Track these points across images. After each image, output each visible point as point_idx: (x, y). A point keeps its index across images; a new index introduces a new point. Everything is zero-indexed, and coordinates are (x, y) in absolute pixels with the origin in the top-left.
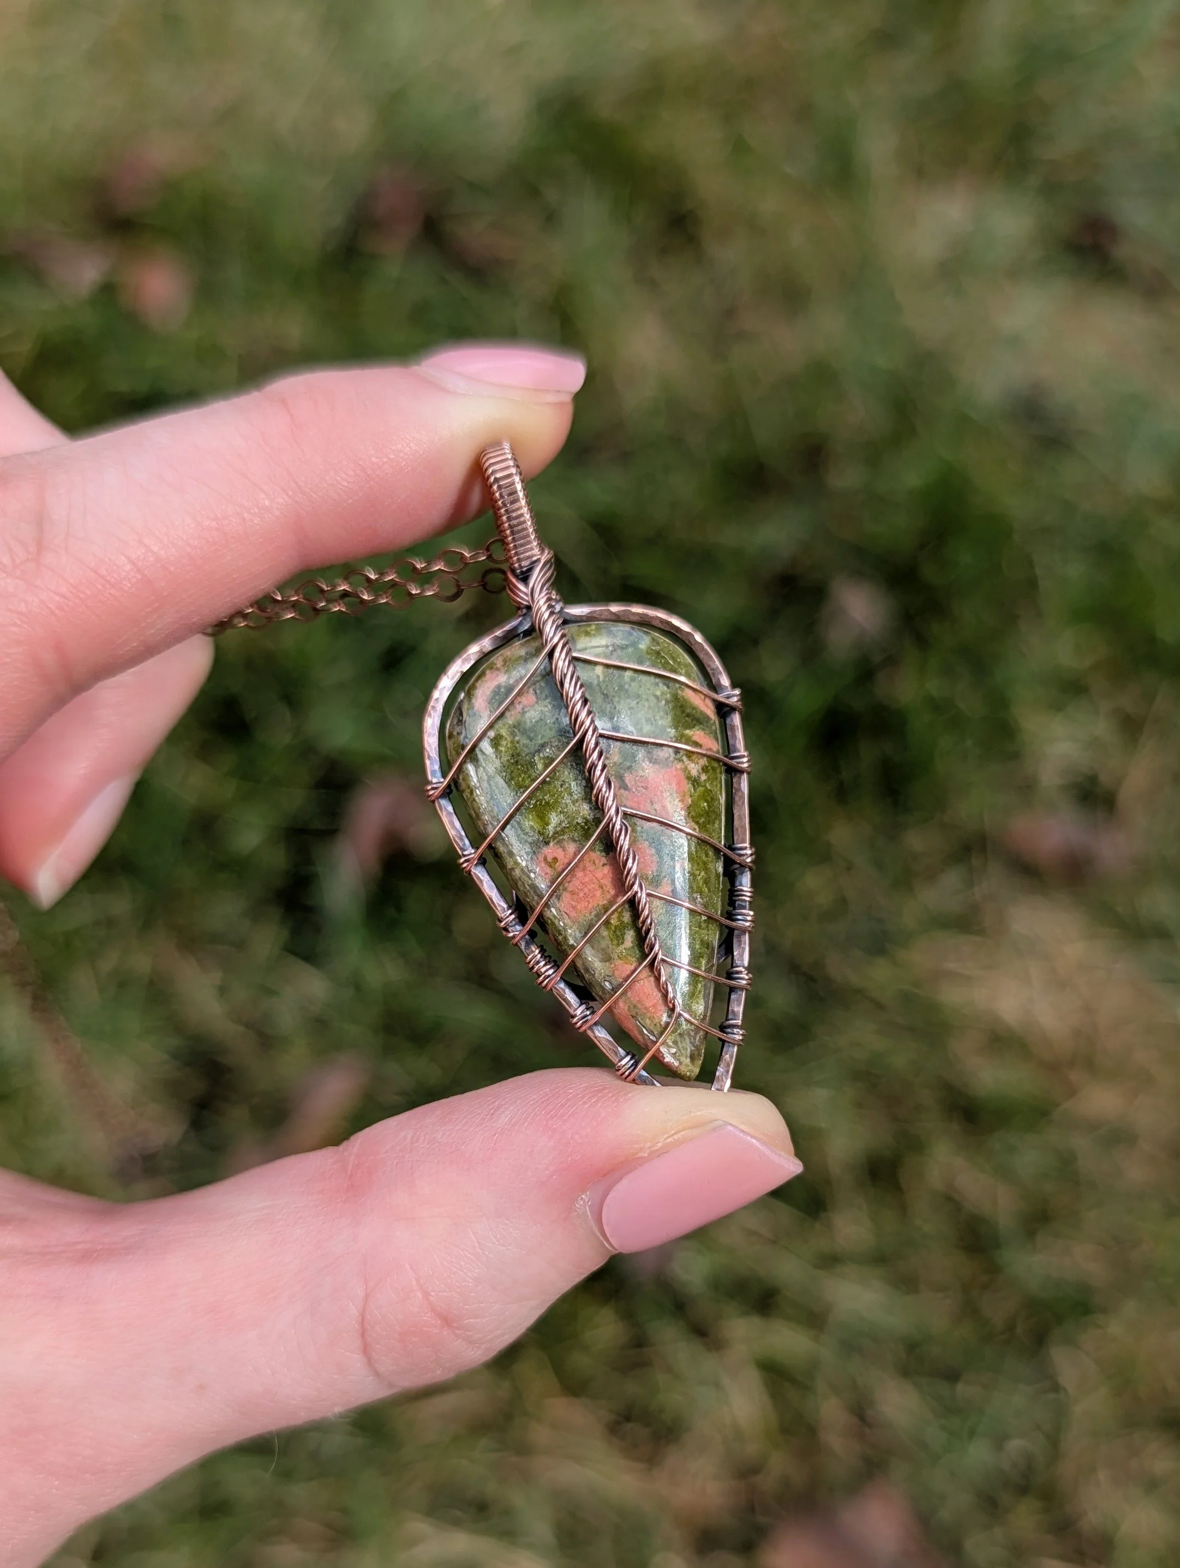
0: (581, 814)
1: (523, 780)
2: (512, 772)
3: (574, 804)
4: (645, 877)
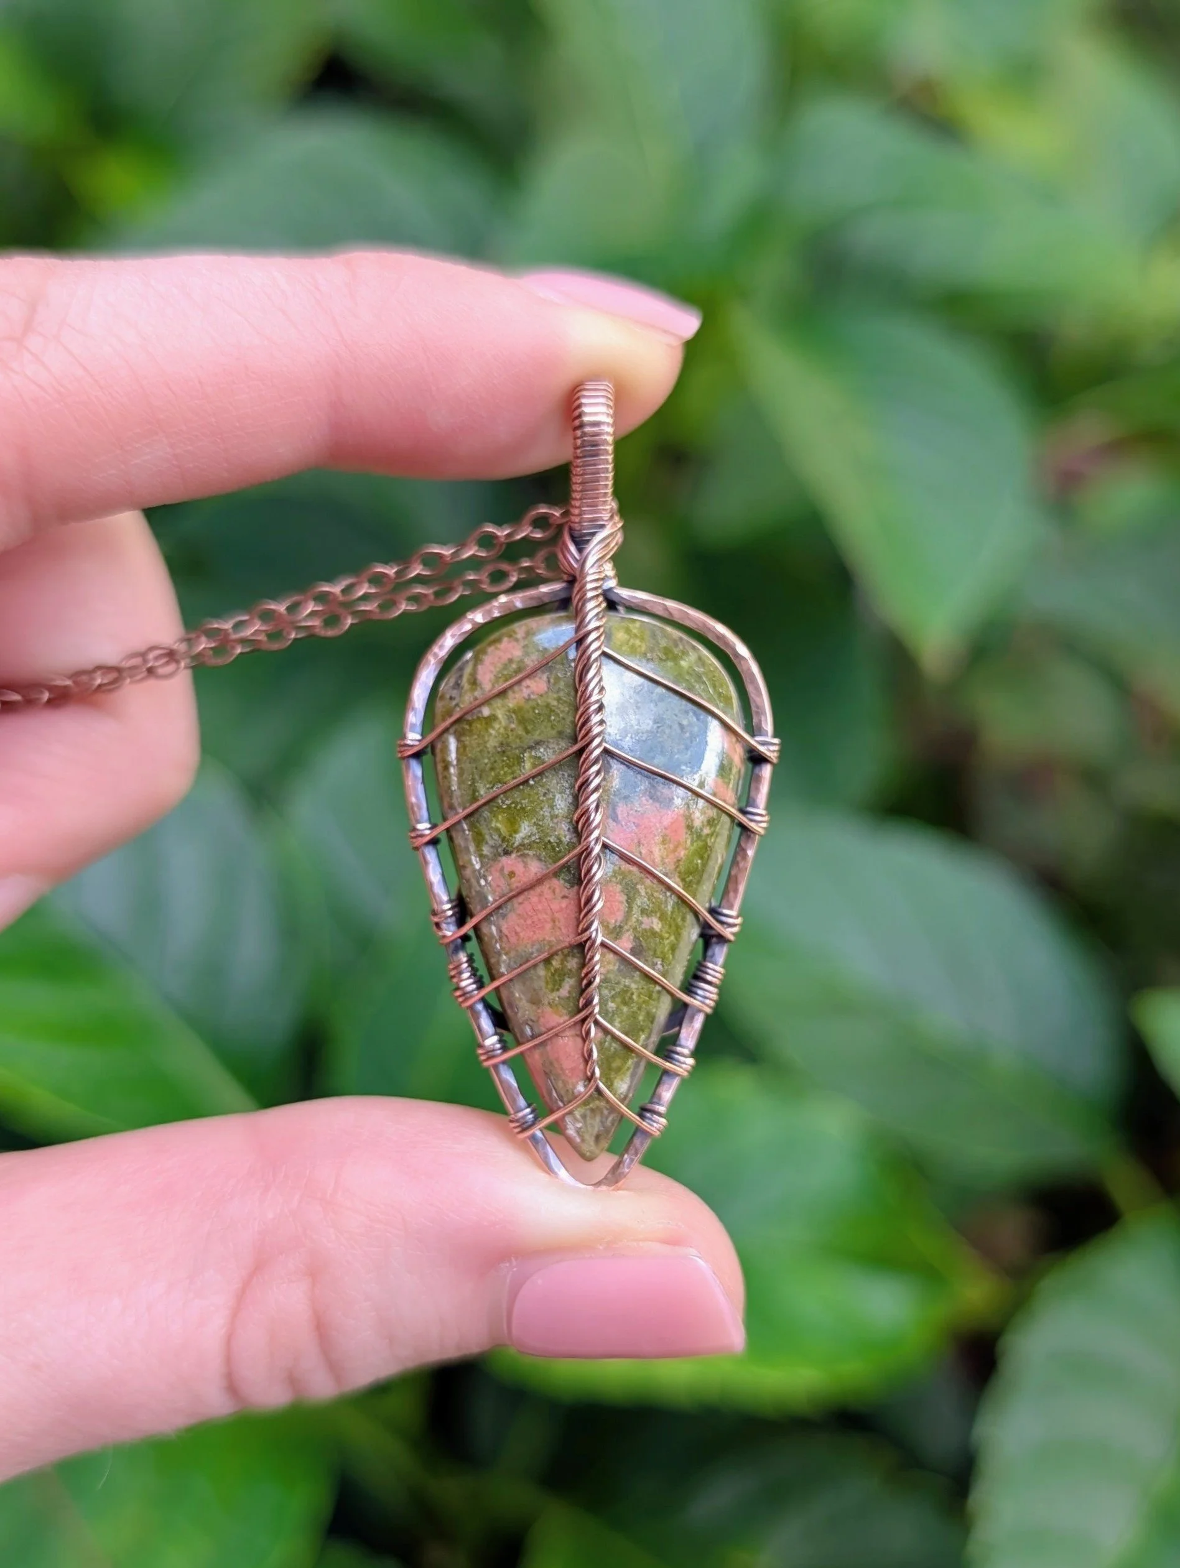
0: (556, 833)
1: (505, 774)
2: (495, 762)
3: (552, 820)
4: (605, 924)
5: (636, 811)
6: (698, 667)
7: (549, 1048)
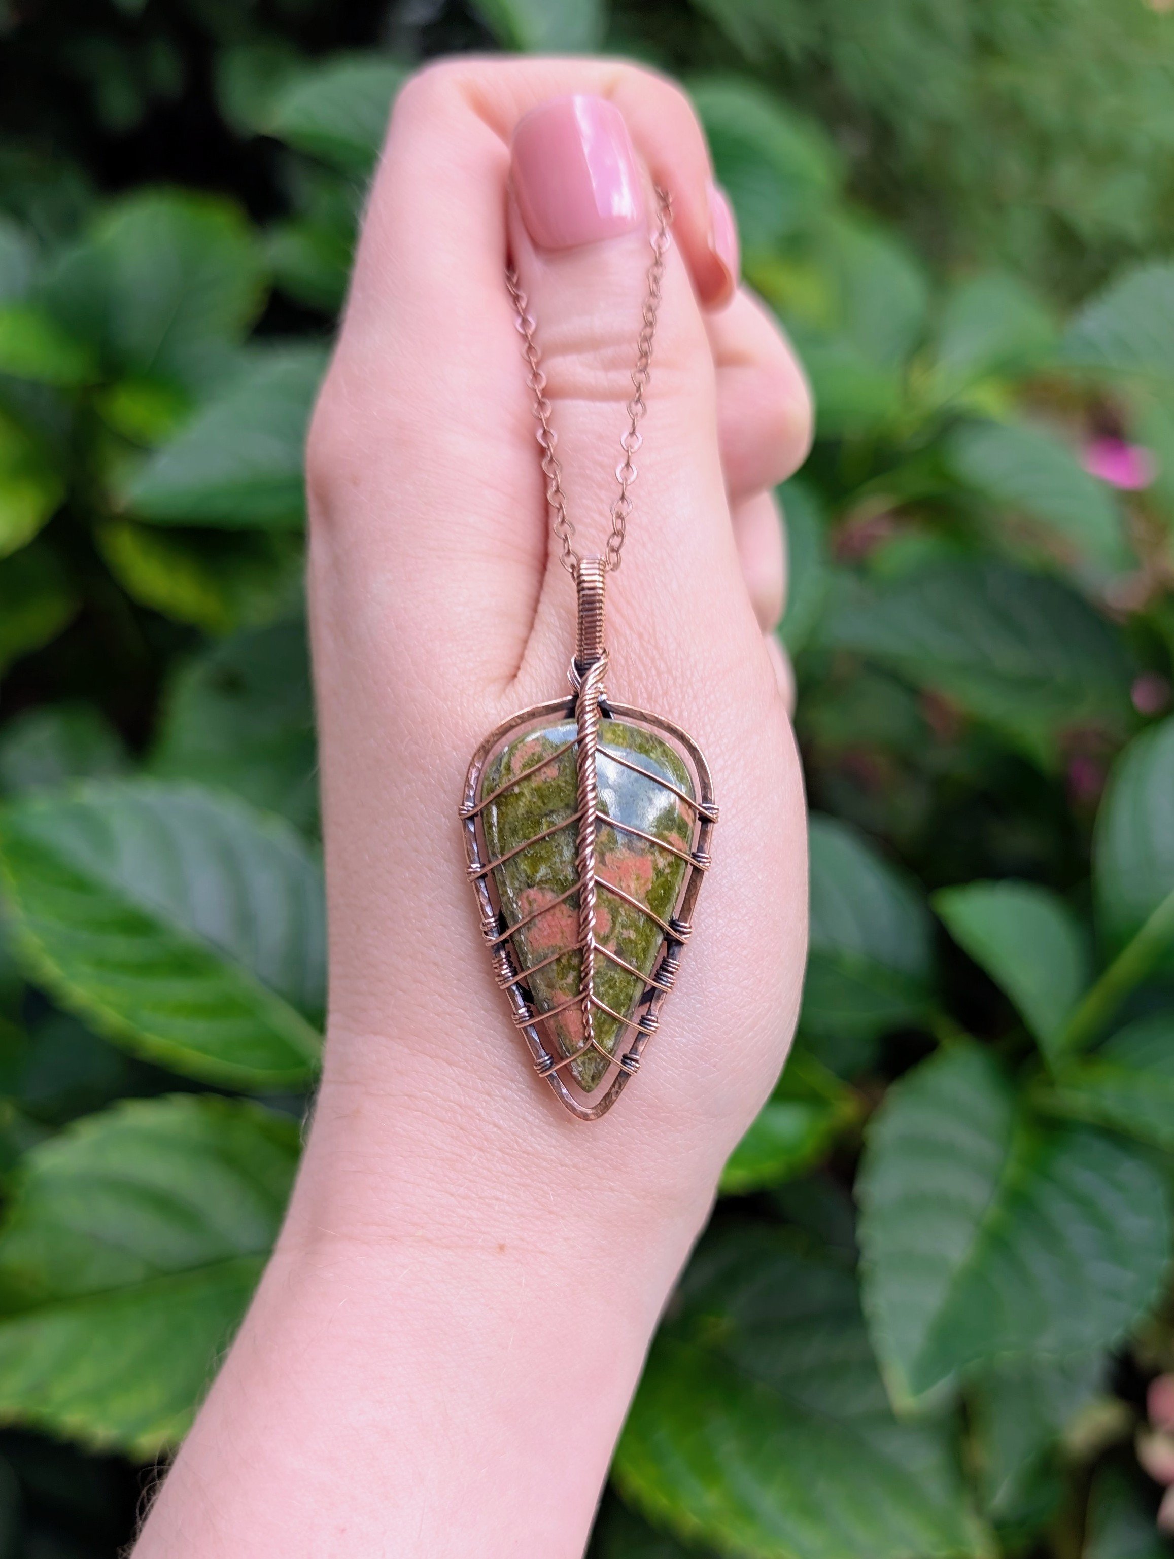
0: (564, 874)
1: (530, 833)
2: (523, 824)
3: (561, 864)
4: (597, 935)
5: (618, 858)
7: (560, 1017)
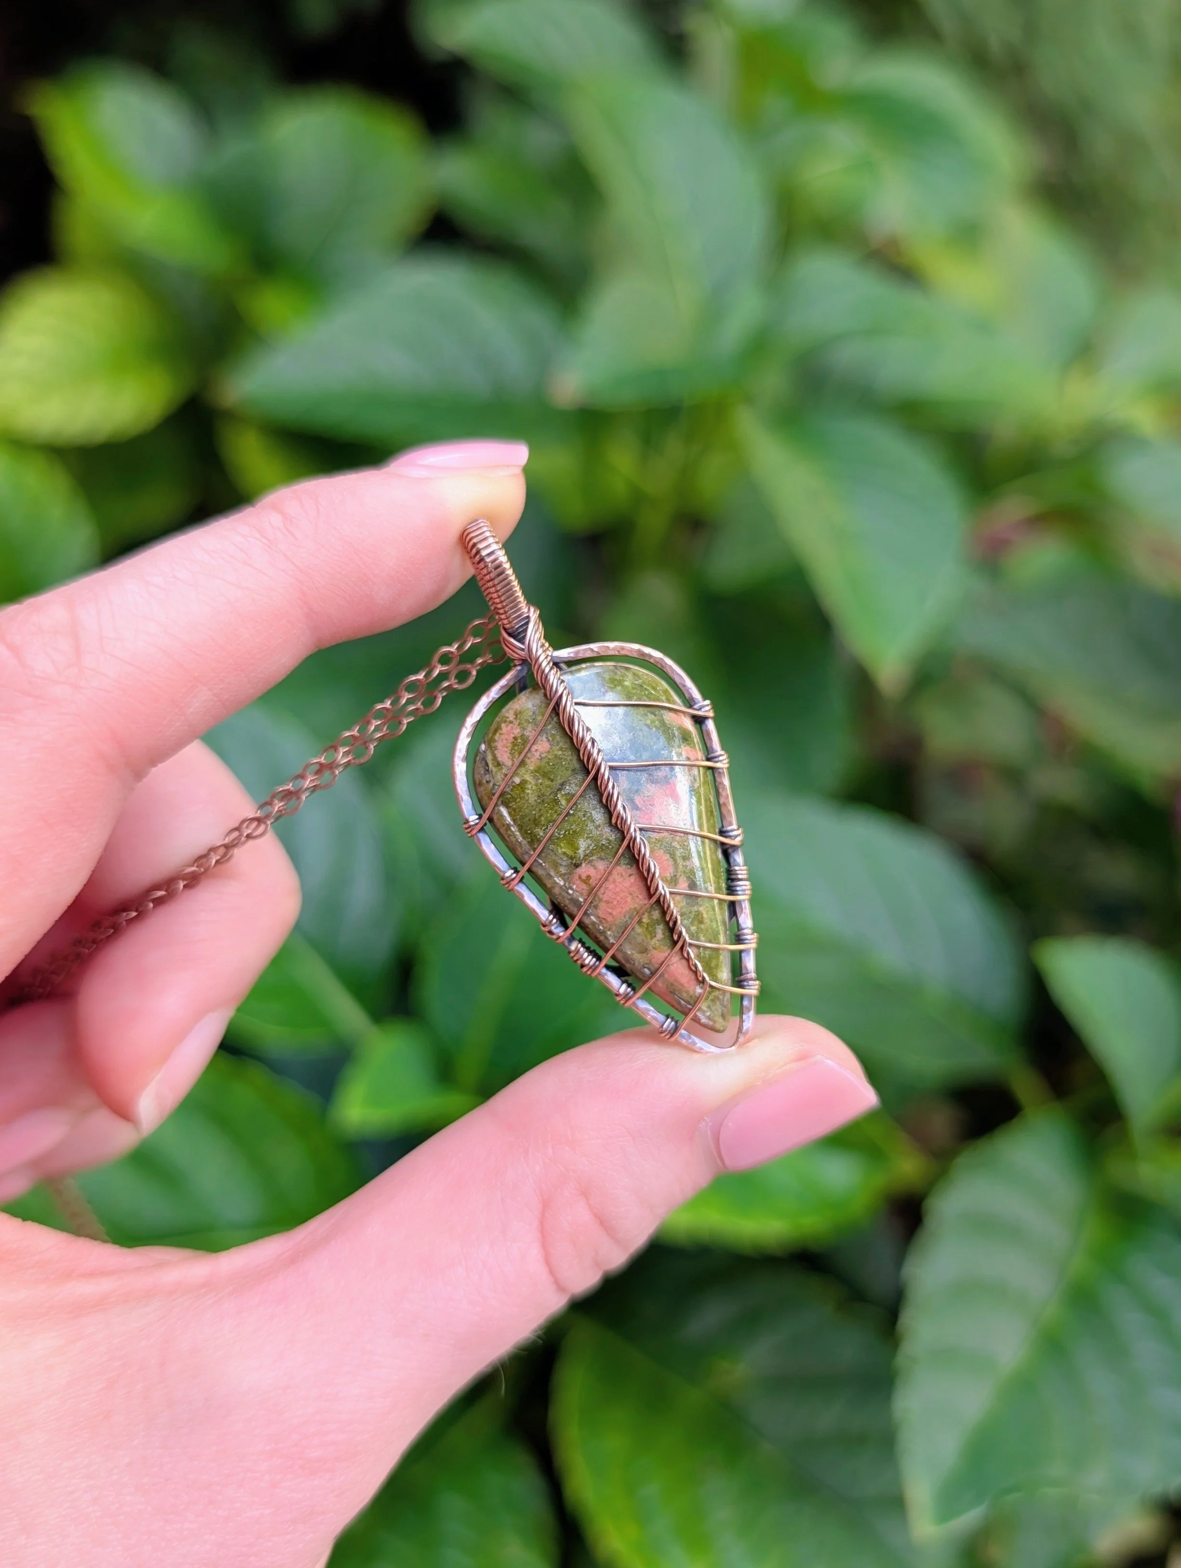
0: (604, 837)
1: (552, 815)
2: (540, 810)
3: (597, 829)
4: (664, 879)
5: (648, 796)
6: (636, 680)
7: (666, 976)
